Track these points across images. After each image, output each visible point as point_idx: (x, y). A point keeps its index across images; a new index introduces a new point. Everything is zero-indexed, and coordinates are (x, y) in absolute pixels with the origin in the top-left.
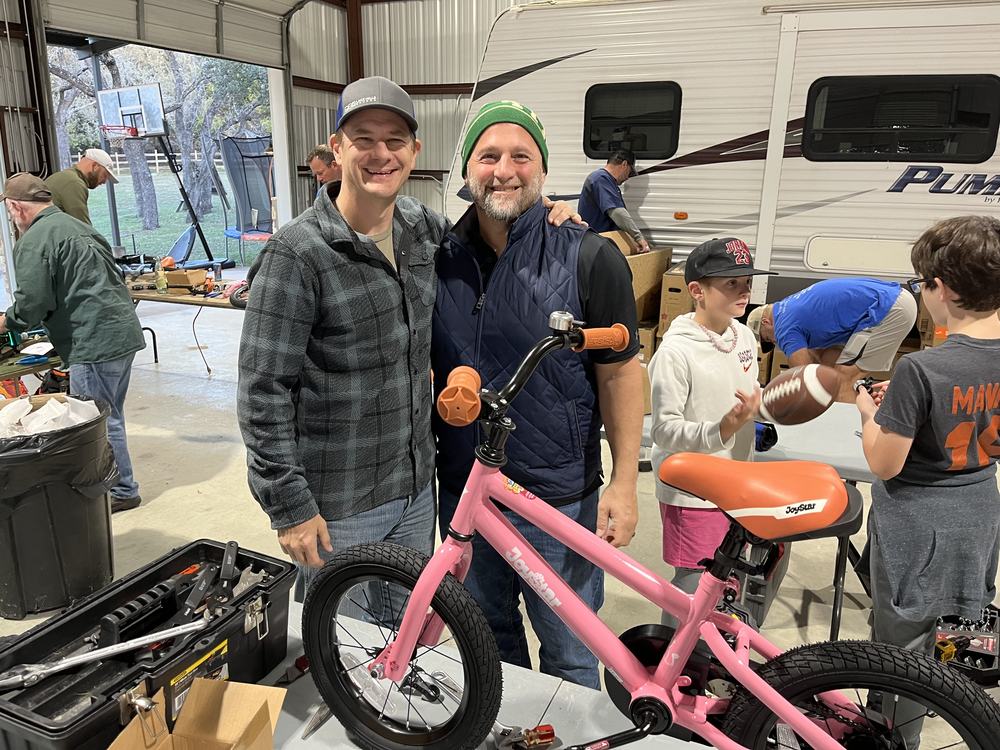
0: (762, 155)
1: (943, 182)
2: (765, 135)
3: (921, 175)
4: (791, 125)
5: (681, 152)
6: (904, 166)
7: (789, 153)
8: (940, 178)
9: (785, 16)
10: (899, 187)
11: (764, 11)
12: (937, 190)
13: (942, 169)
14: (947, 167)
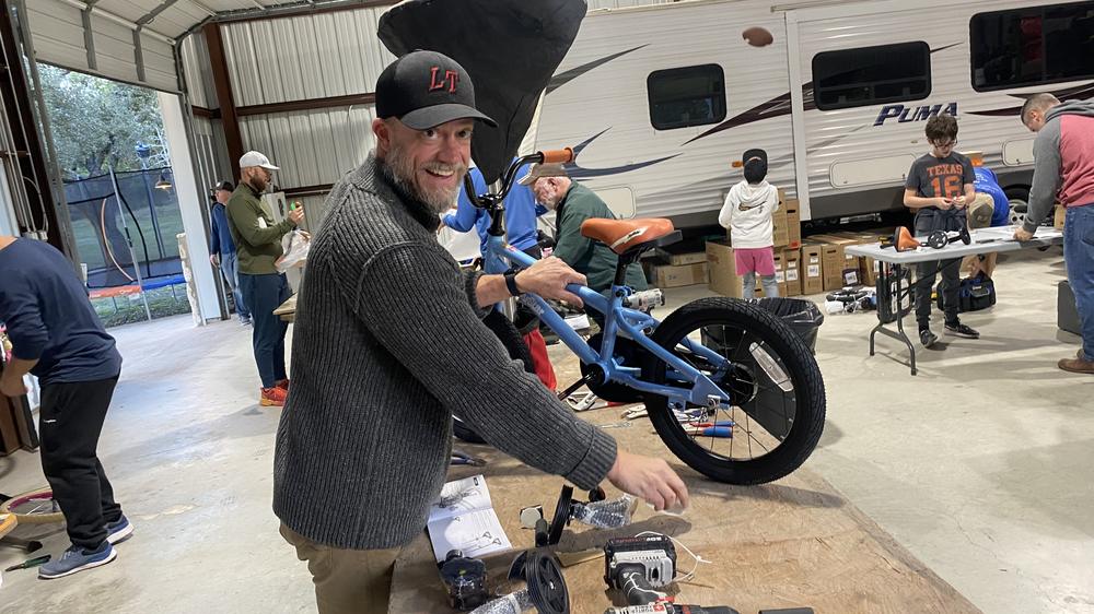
0: (789, 111)
1: (905, 115)
2: (788, 96)
3: (891, 112)
4: (805, 87)
5: (729, 116)
6: (881, 107)
7: (807, 107)
8: (903, 112)
9: (787, 13)
10: (880, 121)
11: (773, 11)
12: (902, 120)
13: (903, 107)
14: (906, 105)
